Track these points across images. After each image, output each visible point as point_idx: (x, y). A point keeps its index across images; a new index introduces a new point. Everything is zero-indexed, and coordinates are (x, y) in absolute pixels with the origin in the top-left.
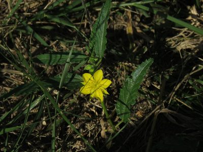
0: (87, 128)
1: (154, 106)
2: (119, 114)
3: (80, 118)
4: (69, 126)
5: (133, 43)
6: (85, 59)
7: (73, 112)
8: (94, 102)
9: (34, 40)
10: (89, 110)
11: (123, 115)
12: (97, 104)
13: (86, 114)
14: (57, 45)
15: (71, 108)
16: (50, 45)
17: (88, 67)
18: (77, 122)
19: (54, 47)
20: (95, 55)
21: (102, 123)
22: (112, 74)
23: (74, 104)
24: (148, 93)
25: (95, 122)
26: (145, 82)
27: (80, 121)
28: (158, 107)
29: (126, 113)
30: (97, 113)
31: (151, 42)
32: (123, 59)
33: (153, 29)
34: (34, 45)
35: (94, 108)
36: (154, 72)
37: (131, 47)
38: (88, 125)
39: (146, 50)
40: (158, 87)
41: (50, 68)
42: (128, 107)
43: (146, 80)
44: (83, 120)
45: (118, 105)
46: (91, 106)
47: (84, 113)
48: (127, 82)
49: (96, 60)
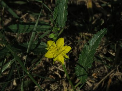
0: (51, 89)
1: (109, 70)
2: (78, 75)
3: (46, 80)
4: (36, 87)
5: (92, 16)
6: (50, 29)
7: (39, 74)
8: (58, 66)
9: (7, 13)
10: (53, 73)
11: (82, 77)
12: (60, 68)
13: (51, 77)
14: (27, 17)
15: (37, 71)
16: (21, 18)
17: (52, 36)
18: (43, 83)
19: (24, 19)
20: (58, 25)
21: (64, 84)
22: (74, 43)
23: (41, 68)
24: (104, 59)
25: (59, 84)
26: (102, 50)
27: (45, 83)
28: (112, 71)
29: (83, 75)
30: (60, 76)
31: (108, 15)
32: (84, 30)
33: (110, 4)
34: (8, 18)
35: (58, 71)
36: (110, 42)
37: (90, 20)
38: (53, 85)
39: (103, 22)
40: (114, 54)
41: (20, 37)
42: (86, 70)
43: (103, 48)
44: (48, 82)
45: (77, 68)
46: (55, 70)
47: (49, 75)
48: (85, 48)
49: (59, 29)
